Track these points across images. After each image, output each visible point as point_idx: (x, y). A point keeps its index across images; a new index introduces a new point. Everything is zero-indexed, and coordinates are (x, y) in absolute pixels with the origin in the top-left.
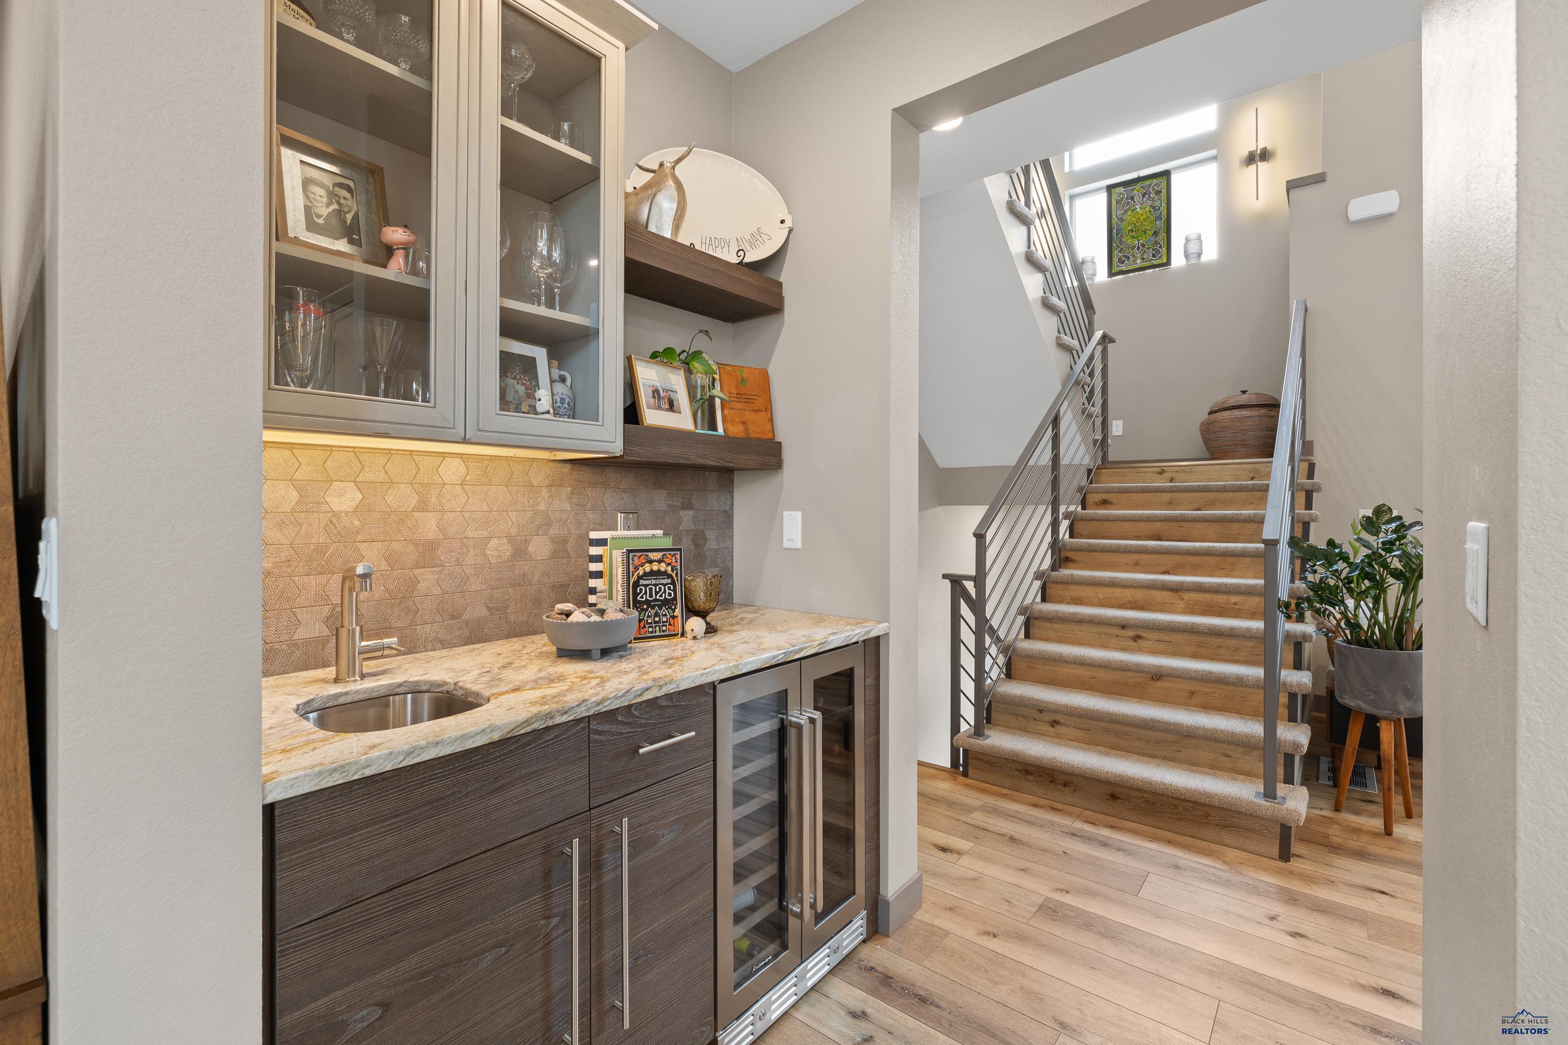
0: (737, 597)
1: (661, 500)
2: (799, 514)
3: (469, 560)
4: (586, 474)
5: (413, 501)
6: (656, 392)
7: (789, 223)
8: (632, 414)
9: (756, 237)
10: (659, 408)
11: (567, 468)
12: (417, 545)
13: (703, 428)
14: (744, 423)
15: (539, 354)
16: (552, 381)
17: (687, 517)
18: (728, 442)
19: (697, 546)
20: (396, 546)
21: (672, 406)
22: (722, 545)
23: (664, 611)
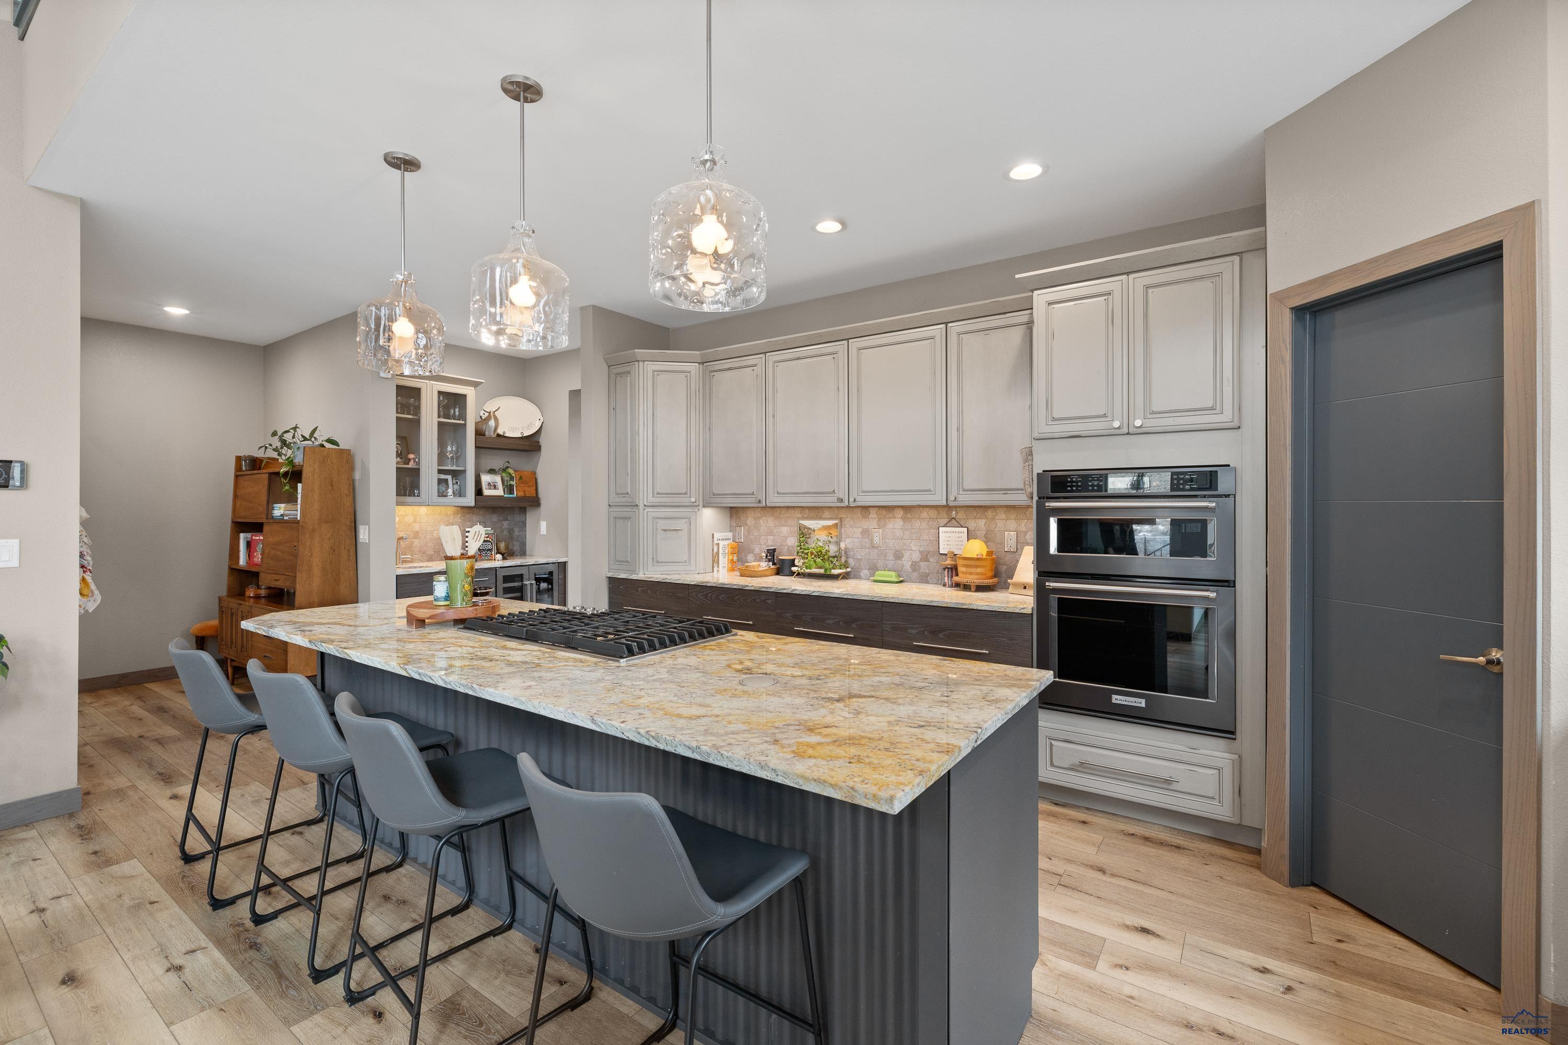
0: (528, 553)
1: (495, 518)
2: (545, 522)
3: (428, 537)
4: (466, 510)
5: (412, 520)
6: (489, 484)
7: (542, 420)
8: (479, 492)
9: (530, 425)
10: (490, 489)
11: (459, 509)
12: (413, 532)
13: (507, 494)
14: (524, 491)
15: (449, 477)
16: (453, 484)
17: (506, 524)
18: (518, 499)
19: (510, 534)
20: (408, 532)
21: (495, 487)
22: (521, 534)
23: (488, 552)
